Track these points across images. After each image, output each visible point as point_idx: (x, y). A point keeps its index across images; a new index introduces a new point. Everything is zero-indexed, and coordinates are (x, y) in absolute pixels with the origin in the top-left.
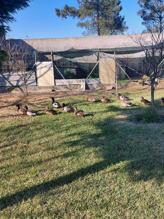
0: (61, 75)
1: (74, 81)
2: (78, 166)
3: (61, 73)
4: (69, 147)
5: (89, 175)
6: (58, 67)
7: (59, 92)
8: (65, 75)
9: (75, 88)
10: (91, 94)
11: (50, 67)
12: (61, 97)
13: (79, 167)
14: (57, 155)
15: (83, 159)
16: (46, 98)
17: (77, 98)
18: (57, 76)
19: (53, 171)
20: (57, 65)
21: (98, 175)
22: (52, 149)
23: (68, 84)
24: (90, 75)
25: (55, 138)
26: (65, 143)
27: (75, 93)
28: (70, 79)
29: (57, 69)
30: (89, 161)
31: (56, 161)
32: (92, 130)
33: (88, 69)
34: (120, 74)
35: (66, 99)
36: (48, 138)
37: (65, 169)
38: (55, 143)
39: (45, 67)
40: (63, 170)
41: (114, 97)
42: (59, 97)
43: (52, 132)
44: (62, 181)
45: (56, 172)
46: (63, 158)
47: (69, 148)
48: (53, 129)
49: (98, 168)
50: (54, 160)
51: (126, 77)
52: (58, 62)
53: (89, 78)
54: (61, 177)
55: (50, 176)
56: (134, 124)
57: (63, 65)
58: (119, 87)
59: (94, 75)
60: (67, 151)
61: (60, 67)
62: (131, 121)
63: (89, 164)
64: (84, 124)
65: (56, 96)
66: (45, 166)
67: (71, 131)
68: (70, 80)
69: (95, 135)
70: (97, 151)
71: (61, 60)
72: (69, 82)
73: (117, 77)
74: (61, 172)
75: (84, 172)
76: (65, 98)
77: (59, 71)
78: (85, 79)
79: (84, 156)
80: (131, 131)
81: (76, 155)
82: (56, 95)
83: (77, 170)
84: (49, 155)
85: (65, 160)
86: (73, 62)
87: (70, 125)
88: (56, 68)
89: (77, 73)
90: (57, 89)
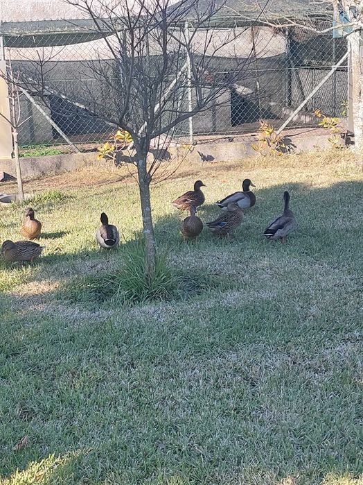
41: (8, 212)
56: (86, 314)
58: (31, 174)
62: (74, 300)
73: (15, 134)
80: (72, 339)
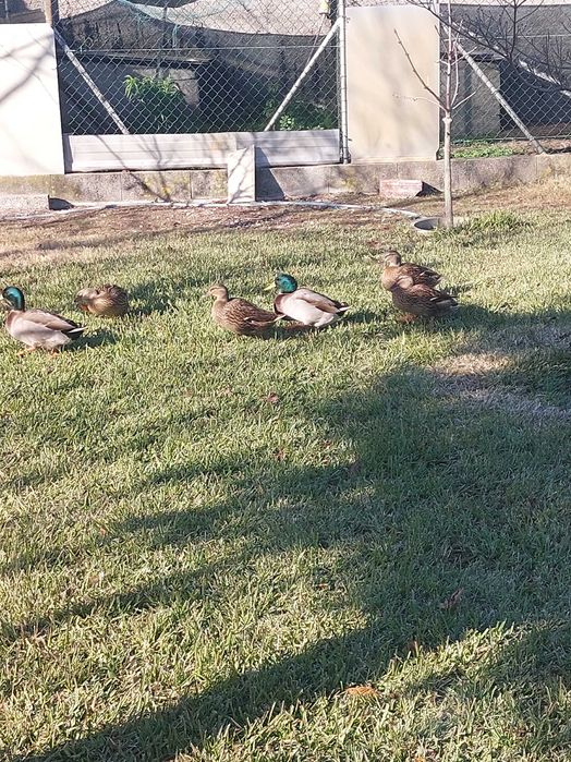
0: (107, 105)
1: (188, 148)
2: (209, 659)
3: (107, 98)
4: (154, 548)
5: (277, 712)
6: (83, 59)
7: (93, 214)
8: (130, 107)
9: (193, 186)
10: (293, 227)
11: (39, 59)
12: (106, 243)
13: (220, 668)
14: (83, 596)
15: (239, 618)
16: (17, 252)
17: (205, 251)
18: (79, 117)
19: (59, 689)
20: (79, 43)
21: (335, 712)
22: (52, 559)
23: (149, 163)
24: (286, 111)
25: (70, 493)
26: (134, 524)
27: (191, 217)
28: (162, 131)
29: (81, 69)
30: (275, 628)
31: (77, 631)
32: (297, 443)
33: (273, 73)
34: (468, 105)
35: (139, 259)
36: (30, 494)
37: (130, 676)
38: (71, 524)
39: (9, 55)
40: (124, 686)
41: (428, 243)
42: (94, 245)
43: (49, 457)
44: (115, 751)
45: (75, 697)
46: (123, 616)
47: (159, 555)
48: (55, 438)
49: (330, 671)
50: (65, 627)
51: (506, 122)
52: (88, 30)
53: (277, 127)
54: (107, 730)
55: (39, 719)
56: (551, 410)
57: (118, 46)
58: (465, 186)
59: (311, 107)
60: (145, 569)
61: (96, 60)
62: (532, 387)
63: (277, 646)
64: (247, 407)
65: (77, 238)
66: (11, 665)
67: (166, 449)
68: (165, 140)
69: (313, 474)
70: (325, 571)
71: (101, 13)
72: (155, 152)
73: (447, 121)
74: (105, 698)
75: (246, 699)
76: (127, 249)
77: (90, 83)
78: (253, 130)
79: (248, 601)
80: (530, 447)
81: (198, 597)
82: (74, 233)
83: (205, 683)
84: (35, 597)
85: (134, 622)
86: (182, 29)
87: (165, 413)
88: (76, 63)
89: (201, 94)
90: (78, 191)
